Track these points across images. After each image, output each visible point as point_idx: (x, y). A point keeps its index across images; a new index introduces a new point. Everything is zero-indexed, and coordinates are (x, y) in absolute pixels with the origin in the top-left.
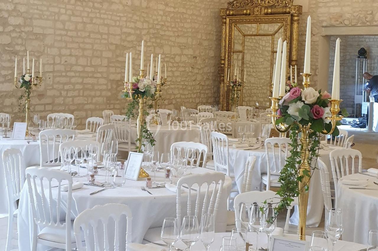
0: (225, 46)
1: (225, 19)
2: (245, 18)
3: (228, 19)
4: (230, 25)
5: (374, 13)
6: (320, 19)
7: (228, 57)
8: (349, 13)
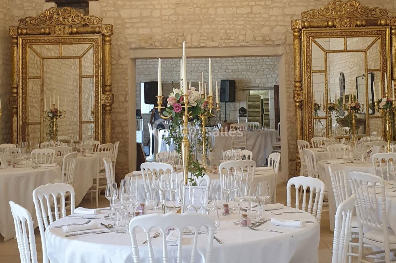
0: (18, 71)
1: (17, 38)
2: (43, 38)
3: (20, 39)
4: (24, 46)
5: (185, 34)
6: (128, 41)
7: (23, 85)
8: (159, 35)
